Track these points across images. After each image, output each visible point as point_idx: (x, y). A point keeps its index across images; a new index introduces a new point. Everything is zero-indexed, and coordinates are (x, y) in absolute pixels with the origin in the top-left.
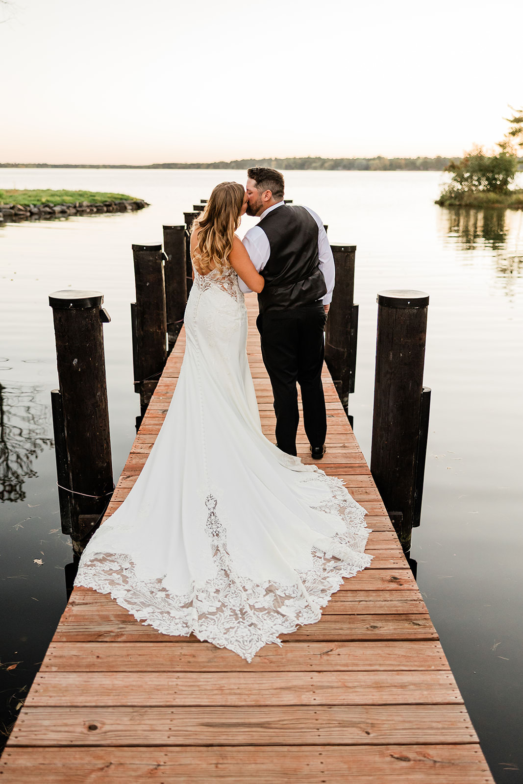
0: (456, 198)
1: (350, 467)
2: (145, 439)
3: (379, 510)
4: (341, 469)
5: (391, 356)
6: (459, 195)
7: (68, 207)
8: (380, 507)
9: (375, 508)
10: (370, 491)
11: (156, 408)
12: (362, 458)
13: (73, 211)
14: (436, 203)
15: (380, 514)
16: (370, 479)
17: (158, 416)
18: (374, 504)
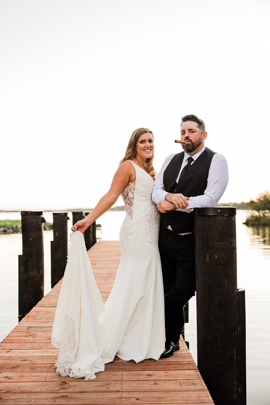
0: (255, 220)
1: (179, 364)
2: (6, 346)
3: (205, 398)
4: (171, 366)
5: (208, 258)
6: (257, 219)
7: (8, 229)
8: (205, 396)
9: (201, 397)
10: (197, 382)
11: (23, 325)
12: (191, 357)
13: (11, 231)
14: (244, 223)
15: (205, 402)
16: (197, 373)
17: (23, 330)
18: (200, 393)
